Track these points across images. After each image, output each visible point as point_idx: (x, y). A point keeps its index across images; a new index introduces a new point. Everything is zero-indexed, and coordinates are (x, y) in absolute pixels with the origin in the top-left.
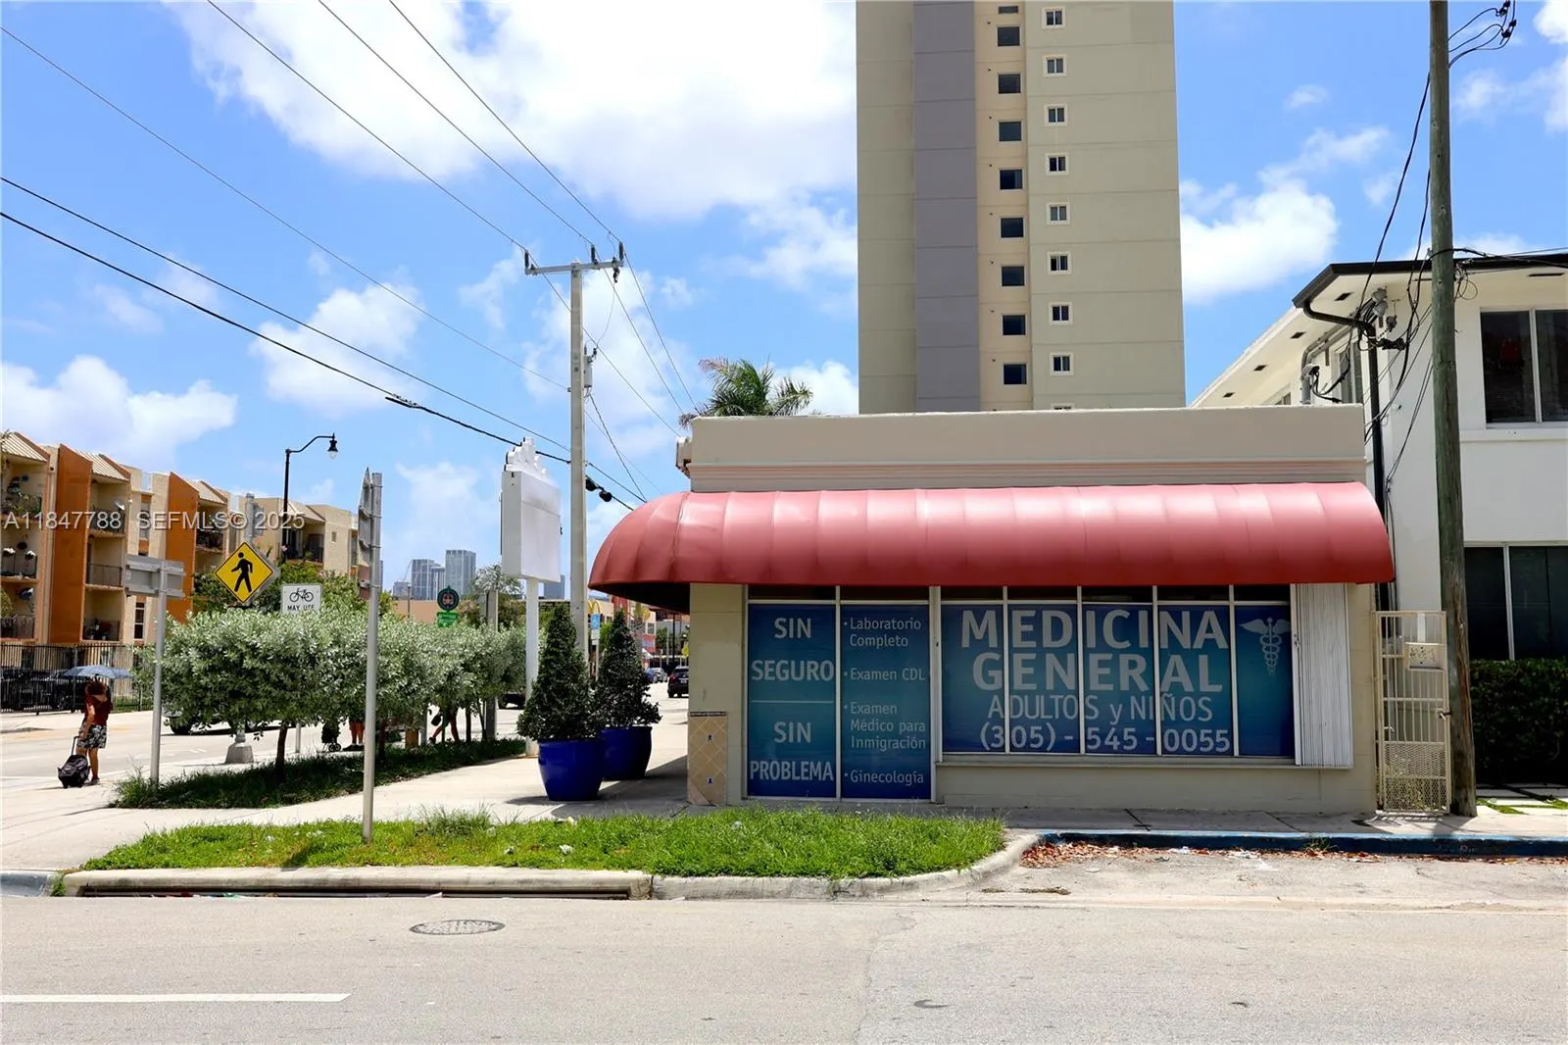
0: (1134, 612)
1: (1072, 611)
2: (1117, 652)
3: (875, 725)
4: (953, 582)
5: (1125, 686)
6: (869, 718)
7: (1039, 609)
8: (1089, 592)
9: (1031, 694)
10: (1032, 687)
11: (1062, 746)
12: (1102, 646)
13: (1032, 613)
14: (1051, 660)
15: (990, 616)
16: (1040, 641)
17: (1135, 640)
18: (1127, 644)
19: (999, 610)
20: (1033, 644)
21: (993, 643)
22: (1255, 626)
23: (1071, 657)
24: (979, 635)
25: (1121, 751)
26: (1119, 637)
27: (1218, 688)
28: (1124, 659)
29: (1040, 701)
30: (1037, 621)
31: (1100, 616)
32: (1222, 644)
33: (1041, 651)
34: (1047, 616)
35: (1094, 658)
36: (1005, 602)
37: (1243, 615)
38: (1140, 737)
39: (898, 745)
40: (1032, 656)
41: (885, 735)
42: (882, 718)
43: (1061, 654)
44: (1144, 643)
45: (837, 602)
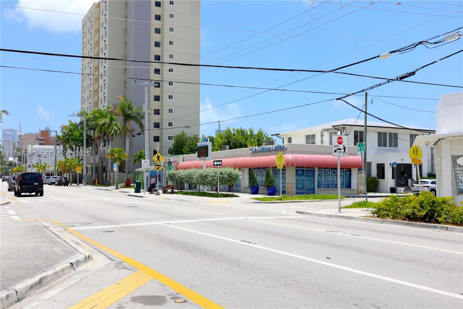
0: (335, 171)
1: (329, 170)
2: (333, 176)
3: (309, 185)
4: (319, 167)
5: (334, 180)
6: (308, 184)
7: (326, 170)
8: (331, 168)
9: (325, 181)
10: (325, 180)
11: (328, 187)
12: (332, 175)
13: (325, 171)
14: (327, 176)
15: (321, 171)
16: (326, 174)
17: (335, 174)
18: (334, 175)
19: (322, 170)
20: (325, 175)
21: (321, 174)
22: (346, 173)
23: (329, 176)
24: (320, 173)
25: (333, 188)
26: (334, 174)
27: (343, 180)
28: (334, 176)
29: (326, 181)
30: (325, 172)
31: (332, 171)
32: (343, 175)
33: (326, 175)
34: (326, 171)
35: (331, 176)
36: (323, 169)
37: (346, 171)
38: (335, 186)
39: (311, 187)
40: (325, 176)
41: (309, 186)
42: (309, 184)
43: (328, 176)
44: (336, 175)
45: (305, 169)
